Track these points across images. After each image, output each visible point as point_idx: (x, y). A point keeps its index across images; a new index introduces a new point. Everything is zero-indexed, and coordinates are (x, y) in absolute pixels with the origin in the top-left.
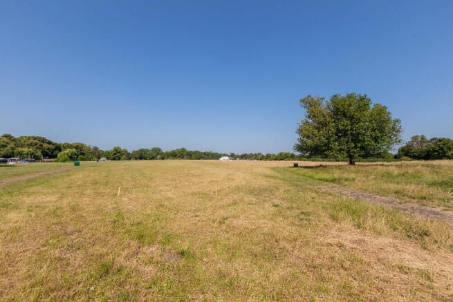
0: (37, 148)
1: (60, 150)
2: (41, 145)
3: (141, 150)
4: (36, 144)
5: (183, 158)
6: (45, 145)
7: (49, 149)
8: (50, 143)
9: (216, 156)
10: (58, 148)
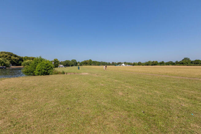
0: (7, 59)
1: (23, 61)
2: (10, 57)
3: (67, 61)
4: (6, 56)
5: (91, 65)
6: (13, 57)
7: (15, 60)
8: (16, 56)
9: (120, 64)
10: (21, 59)
